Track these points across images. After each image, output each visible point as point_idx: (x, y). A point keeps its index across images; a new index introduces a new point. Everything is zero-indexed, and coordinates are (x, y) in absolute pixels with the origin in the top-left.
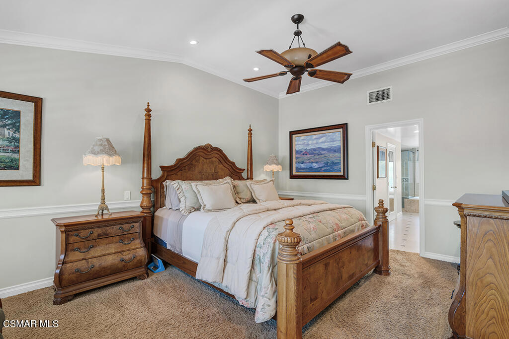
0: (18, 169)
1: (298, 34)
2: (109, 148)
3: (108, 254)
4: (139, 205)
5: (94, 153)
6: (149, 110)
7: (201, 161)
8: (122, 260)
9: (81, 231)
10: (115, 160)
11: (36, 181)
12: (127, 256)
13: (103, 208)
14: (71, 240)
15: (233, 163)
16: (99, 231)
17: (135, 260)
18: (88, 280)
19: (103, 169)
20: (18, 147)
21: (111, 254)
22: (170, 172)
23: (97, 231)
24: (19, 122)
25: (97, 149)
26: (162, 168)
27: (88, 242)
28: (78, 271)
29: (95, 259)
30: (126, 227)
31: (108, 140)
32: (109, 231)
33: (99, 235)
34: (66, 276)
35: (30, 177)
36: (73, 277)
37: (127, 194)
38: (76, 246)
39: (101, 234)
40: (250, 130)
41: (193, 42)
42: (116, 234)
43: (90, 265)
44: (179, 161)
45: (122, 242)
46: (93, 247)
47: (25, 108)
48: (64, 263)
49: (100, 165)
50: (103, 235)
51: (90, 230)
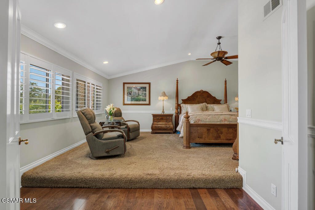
0: (146, 101)
1: (219, 44)
2: (164, 94)
4: (174, 112)
5: (161, 96)
6: (177, 81)
7: (198, 97)
8: (166, 127)
10: (166, 98)
11: (149, 104)
12: (168, 126)
13: (163, 112)
14: (155, 119)
15: (215, 97)
17: (170, 128)
18: (158, 130)
19: (163, 101)
20: (146, 96)
21: (164, 124)
22: (186, 101)
23: (160, 118)
25: (161, 95)
26: (182, 100)
27: (158, 120)
28: (156, 127)
30: (168, 117)
31: (164, 92)
34: (153, 127)
35: (148, 103)
36: (155, 128)
37: (171, 109)
38: (156, 120)
40: (226, 81)
41: (190, 54)
42: (165, 119)
43: (158, 126)
44: (188, 97)
45: (166, 121)
46: (159, 122)
47: (147, 86)
48: (153, 124)
49: (162, 99)
50: (162, 119)
51: (159, 117)
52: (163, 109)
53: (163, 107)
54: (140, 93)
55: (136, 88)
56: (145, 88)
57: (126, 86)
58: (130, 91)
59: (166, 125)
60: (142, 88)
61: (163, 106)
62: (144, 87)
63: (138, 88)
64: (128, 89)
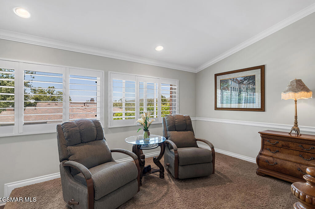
0: (255, 103)
2: (299, 87)
3: (288, 161)
9: (272, 140)
11: (262, 109)
14: (265, 143)
16: (283, 143)
18: (273, 170)
19: (296, 102)
20: (255, 92)
21: (291, 161)
23: (281, 143)
24: (255, 80)
27: (275, 147)
28: (267, 162)
29: (279, 160)
31: (299, 81)
32: (291, 145)
33: (283, 146)
34: (261, 162)
36: (265, 164)
38: (268, 147)
39: (284, 145)
42: (297, 149)
43: (275, 162)
45: (301, 156)
46: (278, 152)
47: (257, 73)
48: (260, 154)
49: (294, 99)
50: (288, 147)
51: (277, 141)
52: (296, 123)
53: (296, 117)
54: (242, 89)
55: (235, 80)
56: (253, 77)
57: (219, 78)
58: (225, 86)
59: (298, 165)
60: (246, 78)
61: (294, 115)
62: (250, 77)
63: (239, 79)
64: (222, 84)
